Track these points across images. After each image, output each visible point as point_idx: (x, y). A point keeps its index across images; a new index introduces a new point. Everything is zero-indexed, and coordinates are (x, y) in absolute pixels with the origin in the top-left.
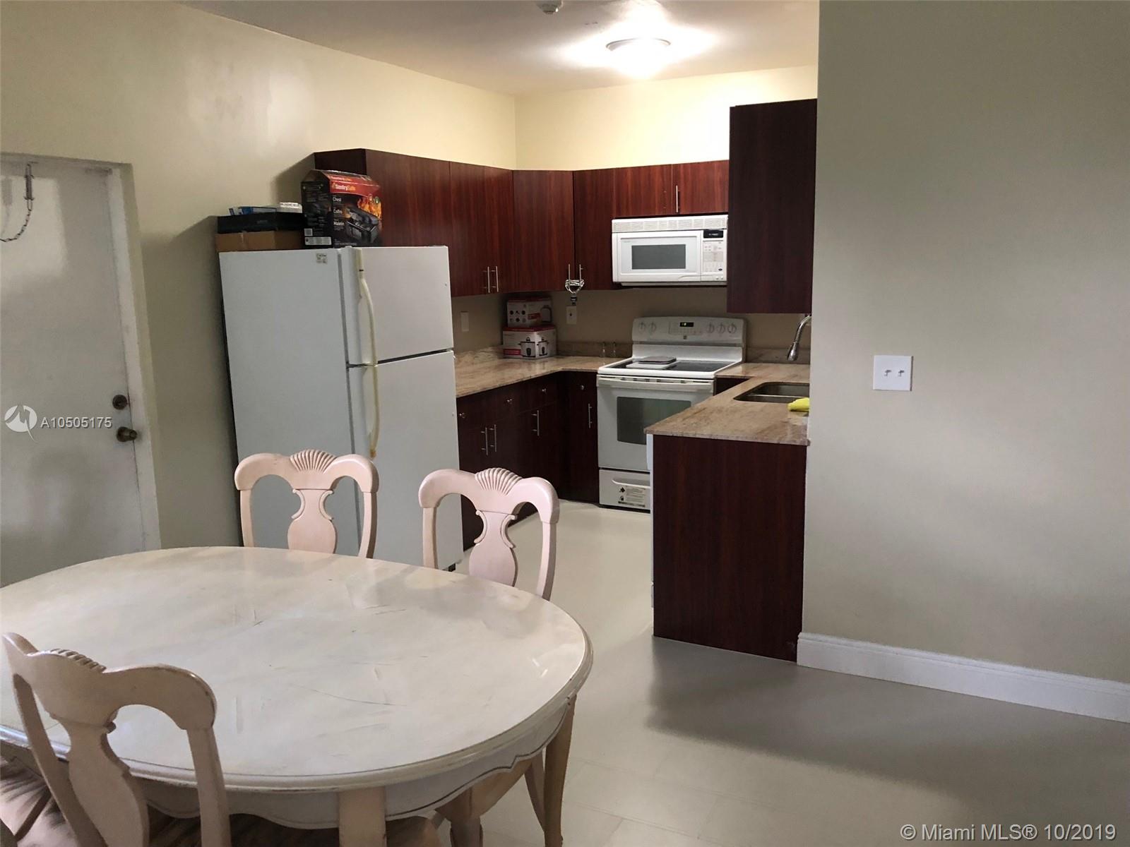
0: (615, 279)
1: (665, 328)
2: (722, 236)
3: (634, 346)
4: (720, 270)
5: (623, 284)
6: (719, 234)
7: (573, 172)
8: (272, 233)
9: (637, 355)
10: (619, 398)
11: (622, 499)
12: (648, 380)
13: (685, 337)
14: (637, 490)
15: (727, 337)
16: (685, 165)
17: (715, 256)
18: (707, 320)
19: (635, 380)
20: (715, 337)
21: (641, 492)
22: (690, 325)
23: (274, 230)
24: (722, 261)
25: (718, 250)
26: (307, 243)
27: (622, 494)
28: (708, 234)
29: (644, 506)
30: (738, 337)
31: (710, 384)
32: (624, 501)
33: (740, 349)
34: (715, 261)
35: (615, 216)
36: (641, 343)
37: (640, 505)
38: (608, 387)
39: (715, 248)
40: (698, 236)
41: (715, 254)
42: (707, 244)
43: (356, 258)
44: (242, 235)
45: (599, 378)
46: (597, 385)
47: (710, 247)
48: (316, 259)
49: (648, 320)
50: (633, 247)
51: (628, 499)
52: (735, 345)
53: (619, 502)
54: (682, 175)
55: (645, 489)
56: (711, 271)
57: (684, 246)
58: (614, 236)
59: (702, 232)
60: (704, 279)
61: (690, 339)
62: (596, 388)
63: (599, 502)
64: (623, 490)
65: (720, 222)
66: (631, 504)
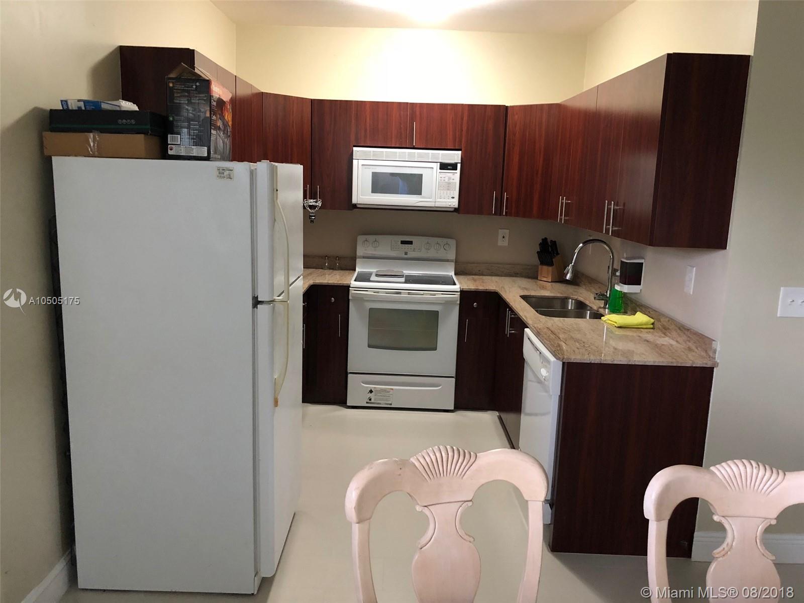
0: (354, 201)
1: (387, 245)
2: (456, 169)
3: (358, 260)
4: (453, 198)
5: (358, 206)
6: (453, 167)
7: (312, 101)
8: (141, 137)
9: (359, 268)
10: (371, 309)
11: (370, 400)
13: (406, 254)
14: (385, 390)
15: (441, 254)
16: (421, 105)
17: (449, 186)
18: (424, 239)
20: (432, 253)
21: (388, 392)
22: (410, 243)
23: (144, 133)
24: (455, 190)
25: (451, 181)
26: (170, 152)
27: (370, 395)
28: (444, 166)
29: (391, 404)
30: (452, 255)
31: (457, 295)
32: (372, 401)
33: (453, 264)
34: (448, 190)
35: (353, 142)
36: (364, 257)
37: (387, 404)
38: (361, 300)
39: (449, 178)
40: (435, 169)
41: (449, 183)
42: (443, 175)
45: (352, 291)
46: (350, 298)
47: (444, 178)
48: (216, 173)
49: (371, 238)
50: (373, 173)
51: (375, 400)
52: (448, 261)
53: (367, 403)
54: (418, 113)
55: (392, 389)
56: (444, 198)
57: (420, 176)
58: (355, 162)
59: (439, 164)
60: (437, 205)
61: (411, 254)
62: (349, 300)
63: (346, 403)
64: (371, 391)
65: (455, 156)
66: (378, 404)
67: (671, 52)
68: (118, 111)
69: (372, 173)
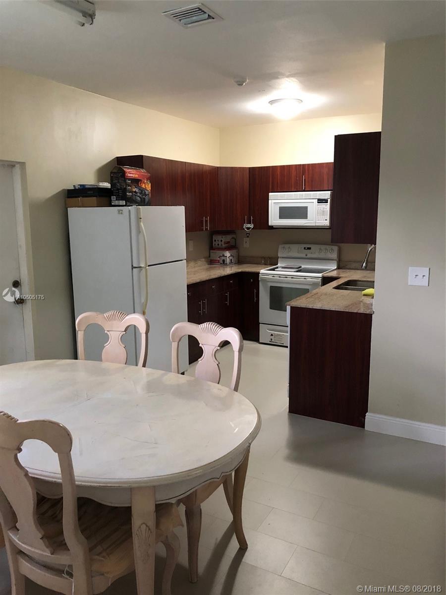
0: (270, 224)
1: (295, 250)
2: (327, 202)
3: (279, 259)
4: (326, 220)
5: (274, 227)
6: (325, 201)
7: (249, 168)
8: (95, 198)
9: (280, 264)
10: (271, 286)
12: (286, 277)
13: (306, 255)
14: (279, 335)
15: (330, 255)
16: (308, 165)
18: (318, 247)
19: (280, 277)
20: (322, 255)
21: (282, 336)
22: (309, 248)
23: (96, 197)
24: (327, 215)
25: (325, 210)
26: (113, 204)
27: (271, 337)
28: (320, 201)
29: (283, 344)
30: (335, 255)
31: (320, 280)
32: (273, 341)
33: (336, 262)
34: (323, 215)
35: (270, 191)
36: (283, 258)
37: (281, 343)
38: (265, 281)
39: (324, 208)
40: (315, 203)
41: (323, 211)
42: (319, 207)
43: (138, 212)
44: (79, 199)
45: (261, 276)
46: (260, 279)
48: (118, 212)
49: (287, 246)
51: (274, 340)
52: (333, 260)
53: (270, 341)
54: (307, 171)
55: (284, 335)
56: (319, 221)
57: (306, 208)
58: (270, 201)
59: (317, 200)
60: (317, 225)
61: (309, 256)
62: (259, 281)
63: (259, 341)
64: (272, 335)
65: (327, 195)
66: (276, 343)
67: (337, 134)
68: (95, 188)
69: (280, 207)
